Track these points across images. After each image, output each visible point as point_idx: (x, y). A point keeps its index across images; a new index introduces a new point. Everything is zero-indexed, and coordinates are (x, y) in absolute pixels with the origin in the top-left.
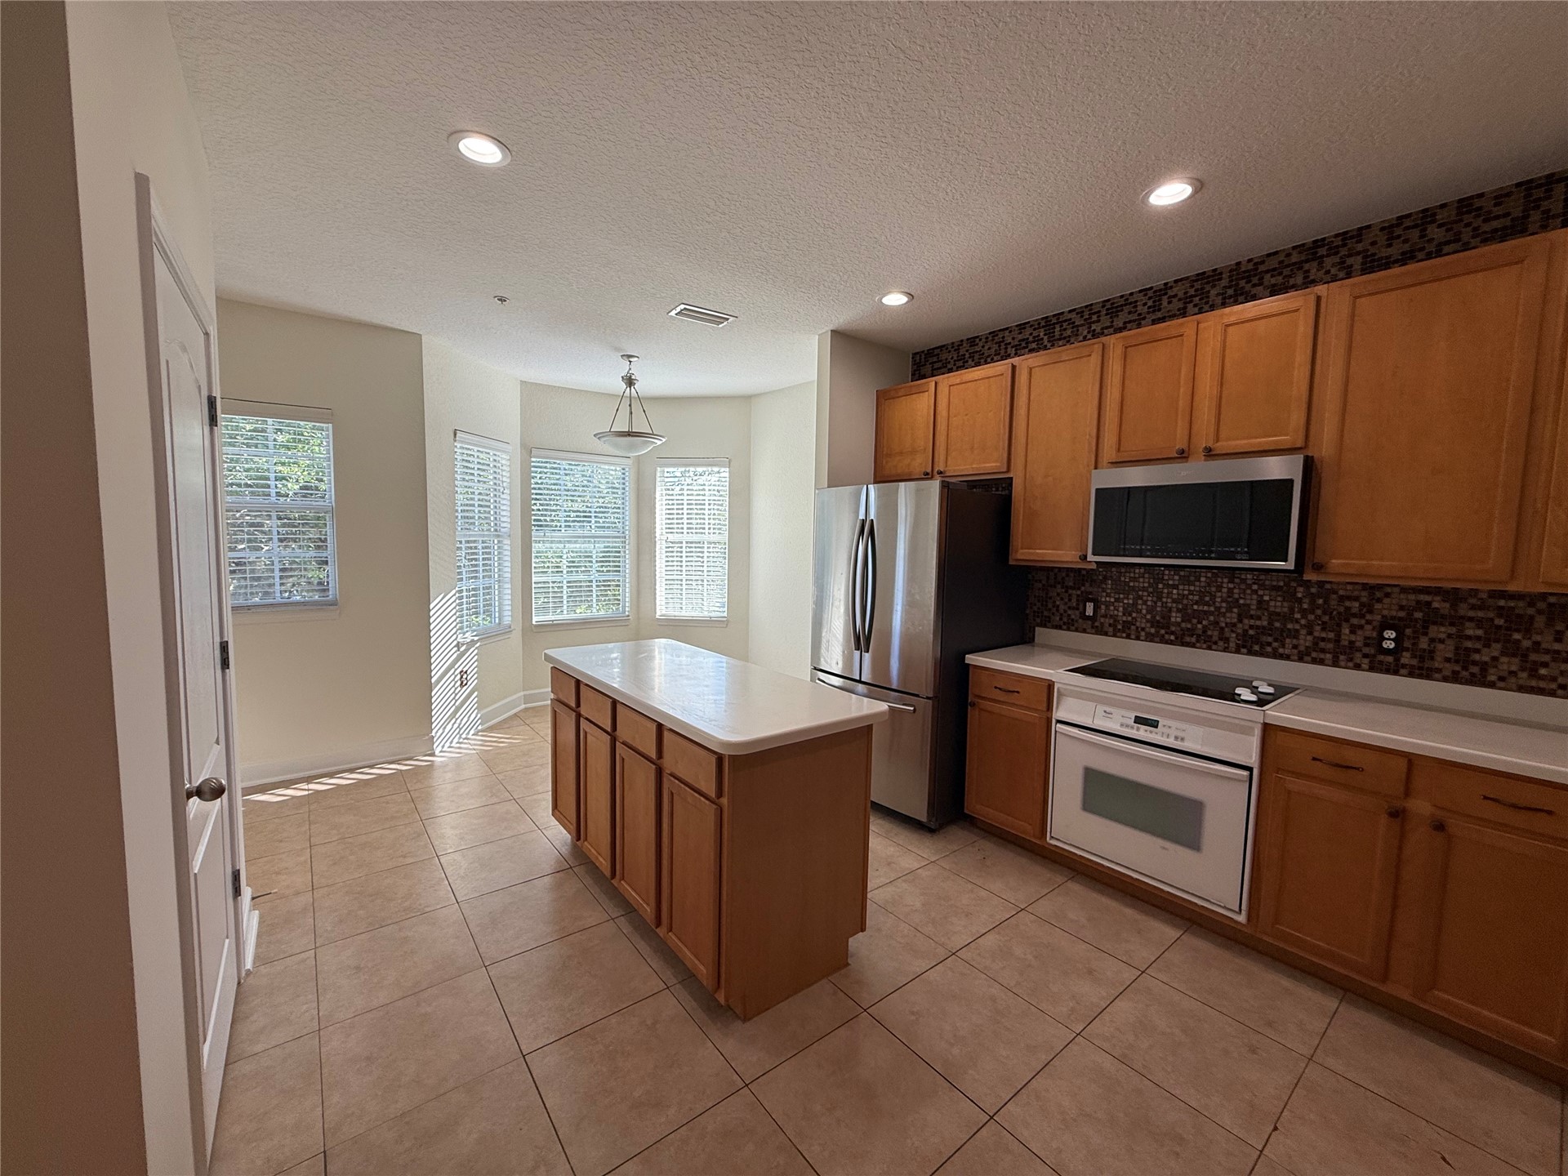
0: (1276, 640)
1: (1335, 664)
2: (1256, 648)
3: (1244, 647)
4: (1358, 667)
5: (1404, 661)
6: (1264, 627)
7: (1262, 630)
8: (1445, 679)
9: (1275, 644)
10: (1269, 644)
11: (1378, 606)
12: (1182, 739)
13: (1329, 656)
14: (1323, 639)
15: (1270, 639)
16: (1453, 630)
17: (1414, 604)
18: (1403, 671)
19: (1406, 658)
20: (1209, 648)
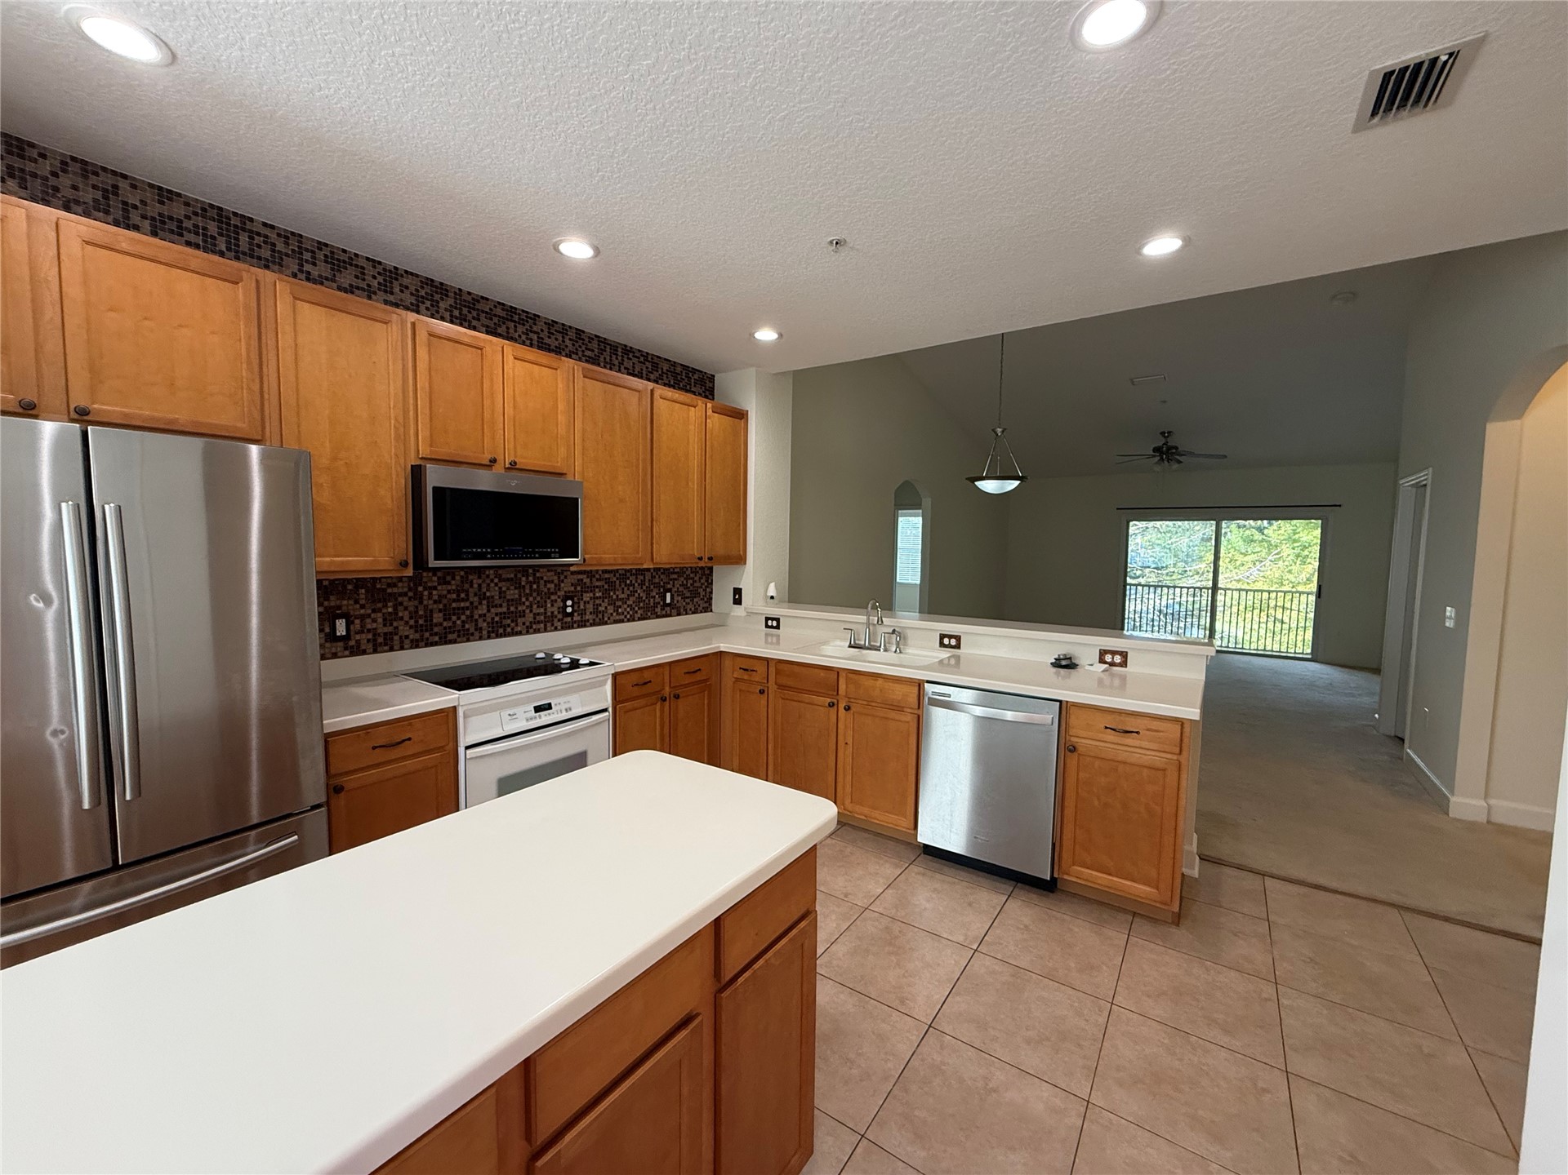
0: (512, 621)
1: (546, 630)
2: (501, 631)
3: (493, 632)
4: (556, 629)
5: (575, 619)
6: (505, 613)
7: (503, 615)
8: (591, 625)
9: (513, 625)
10: (509, 626)
11: (562, 585)
12: (570, 709)
13: (542, 625)
14: (538, 614)
15: (509, 621)
16: (591, 595)
17: (576, 581)
18: (575, 625)
19: (576, 618)
20: (468, 640)
